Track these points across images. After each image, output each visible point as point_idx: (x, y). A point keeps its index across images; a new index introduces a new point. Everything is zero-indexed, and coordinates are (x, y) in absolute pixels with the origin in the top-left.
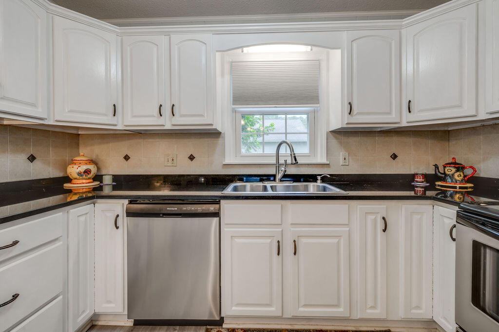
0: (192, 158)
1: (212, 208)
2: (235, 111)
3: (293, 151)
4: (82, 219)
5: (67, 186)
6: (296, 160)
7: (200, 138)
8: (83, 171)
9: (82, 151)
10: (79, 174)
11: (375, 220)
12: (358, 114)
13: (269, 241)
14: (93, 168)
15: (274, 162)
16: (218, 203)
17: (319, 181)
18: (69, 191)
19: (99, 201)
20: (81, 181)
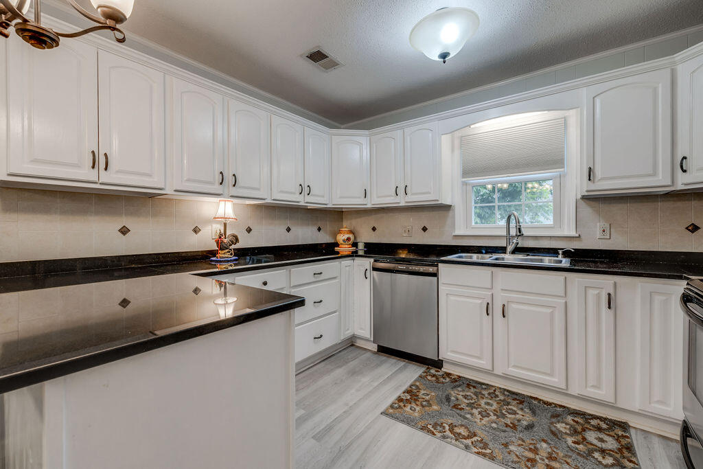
0: (425, 229)
1: (431, 269)
2: (465, 184)
3: (519, 223)
4: (347, 268)
5: (337, 249)
6: (520, 232)
7: (433, 211)
8: (346, 238)
9: (345, 224)
10: (344, 241)
11: (598, 296)
12: (602, 179)
13: (479, 301)
14: (351, 236)
15: (505, 234)
16: (437, 266)
17: (560, 256)
18: (338, 253)
19: (356, 258)
20: (345, 246)
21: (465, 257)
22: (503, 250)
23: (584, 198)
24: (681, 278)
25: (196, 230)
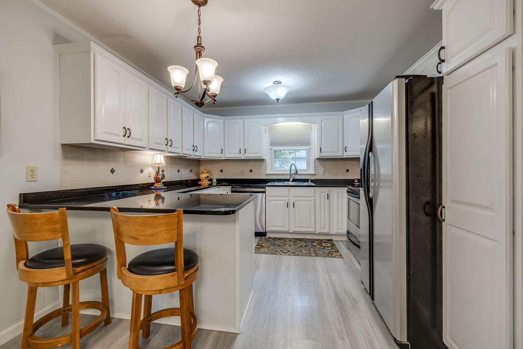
0: (251, 171)
1: (262, 190)
2: (271, 149)
3: (296, 168)
5: (200, 183)
7: (255, 162)
8: (205, 176)
9: (202, 167)
10: (204, 178)
11: (324, 195)
12: (324, 152)
13: (284, 202)
14: (209, 175)
15: (289, 173)
16: (265, 188)
17: (310, 182)
18: (200, 185)
20: (205, 181)
21: (273, 184)
22: (288, 180)
23: (318, 159)
24: (346, 187)
25: (142, 171)
